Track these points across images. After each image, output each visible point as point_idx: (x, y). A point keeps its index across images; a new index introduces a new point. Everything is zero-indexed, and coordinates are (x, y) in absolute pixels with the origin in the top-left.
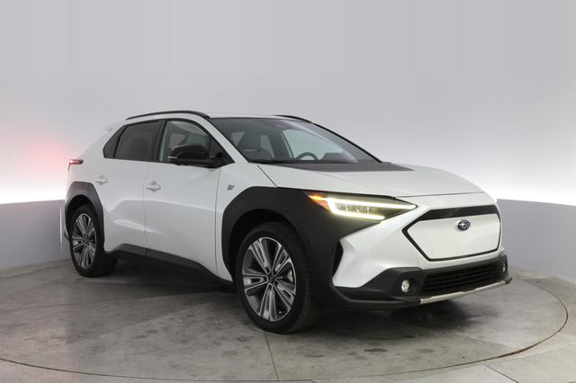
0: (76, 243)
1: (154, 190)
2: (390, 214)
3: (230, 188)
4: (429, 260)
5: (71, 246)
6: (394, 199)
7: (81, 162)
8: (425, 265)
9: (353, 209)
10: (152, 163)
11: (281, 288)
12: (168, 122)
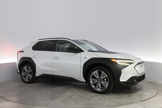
0: (23, 74)
1: (56, 59)
2: (131, 63)
3: (85, 58)
4: (139, 74)
5: (21, 75)
6: (131, 60)
7: (23, 52)
8: (138, 75)
9: (124, 62)
10: (53, 52)
11: (103, 83)
12: (57, 41)
